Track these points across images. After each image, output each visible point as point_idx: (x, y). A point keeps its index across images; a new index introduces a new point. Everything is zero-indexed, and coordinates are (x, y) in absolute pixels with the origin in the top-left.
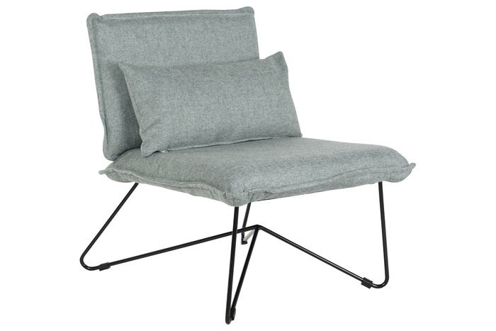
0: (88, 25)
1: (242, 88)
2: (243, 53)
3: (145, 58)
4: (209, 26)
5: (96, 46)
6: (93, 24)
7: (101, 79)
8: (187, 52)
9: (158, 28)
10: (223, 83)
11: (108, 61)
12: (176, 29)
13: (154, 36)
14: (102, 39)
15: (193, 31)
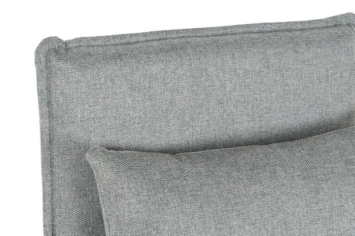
0: (38, 62)
1: (321, 206)
2: (328, 106)
3: (142, 128)
4: (273, 60)
5: (49, 103)
6: (48, 60)
7: (52, 165)
8: (225, 111)
9: (177, 69)
10: (284, 198)
11: (68, 135)
12: (210, 69)
13: (166, 85)
14: (62, 93)
15: (241, 72)
